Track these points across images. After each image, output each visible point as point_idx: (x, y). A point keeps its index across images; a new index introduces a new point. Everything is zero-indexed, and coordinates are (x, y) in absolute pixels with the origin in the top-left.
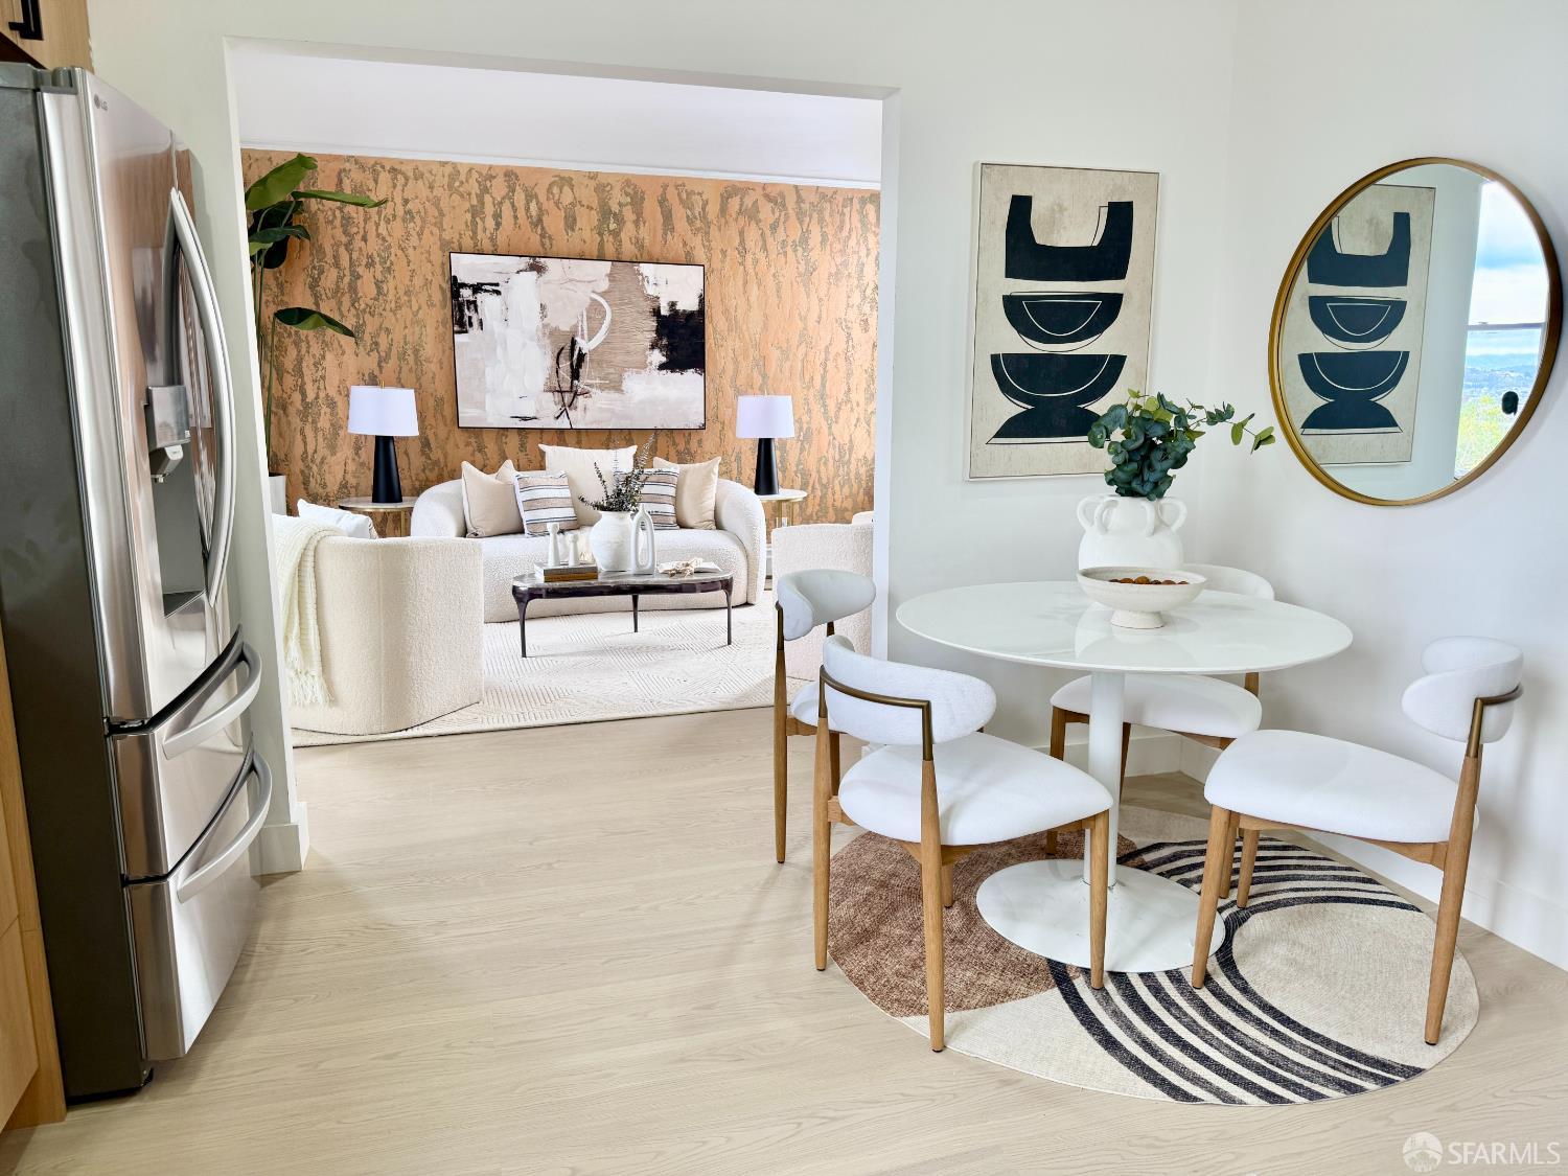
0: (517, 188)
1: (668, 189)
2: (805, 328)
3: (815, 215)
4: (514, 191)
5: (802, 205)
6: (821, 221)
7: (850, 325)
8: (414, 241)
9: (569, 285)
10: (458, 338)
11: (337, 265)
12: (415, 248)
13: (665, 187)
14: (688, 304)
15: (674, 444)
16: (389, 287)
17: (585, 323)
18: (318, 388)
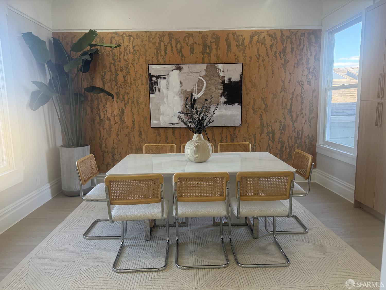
0: (173, 39)
1: (229, 35)
2: (284, 85)
3: (289, 41)
4: (171, 40)
5: (283, 37)
6: (291, 43)
7: (303, 83)
8: (136, 60)
9: (191, 74)
10: (152, 96)
11: (110, 71)
12: (137, 63)
13: (228, 34)
14: (236, 78)
15: (229, 132)
16: (128, 78)
17: (196, 88)
18: (105, 114)
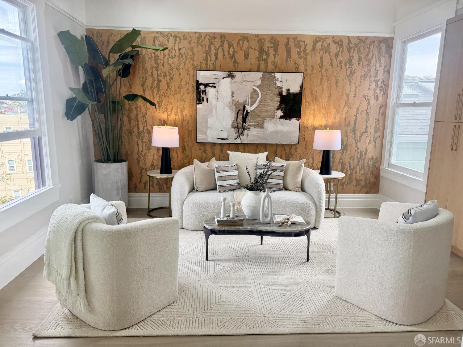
0: (225, 42)
1: (290, 40)
2: (348, 99)
3: (356, 49)
4: (223, 44)
5: (350, 45)
6: (359, 51)
7: (369, 98)
8: (182, 66)
9: (244, 83)
10: (198, 106)
11: (152, 76)
12: (183, 69)
13: (288, 39)
14: (295, 89)
15: (285, 150)
16: (172, 85)
17: (250, 99)
18: (144, 126)
